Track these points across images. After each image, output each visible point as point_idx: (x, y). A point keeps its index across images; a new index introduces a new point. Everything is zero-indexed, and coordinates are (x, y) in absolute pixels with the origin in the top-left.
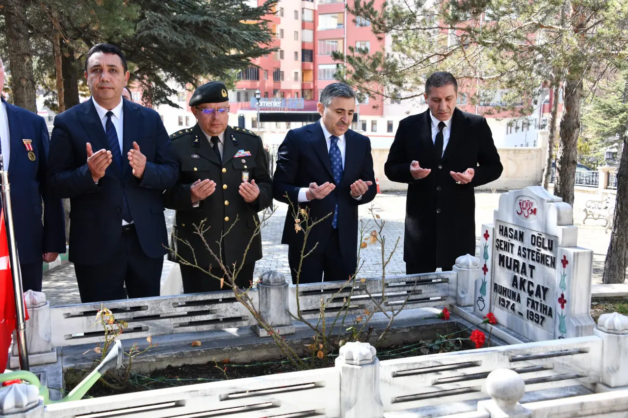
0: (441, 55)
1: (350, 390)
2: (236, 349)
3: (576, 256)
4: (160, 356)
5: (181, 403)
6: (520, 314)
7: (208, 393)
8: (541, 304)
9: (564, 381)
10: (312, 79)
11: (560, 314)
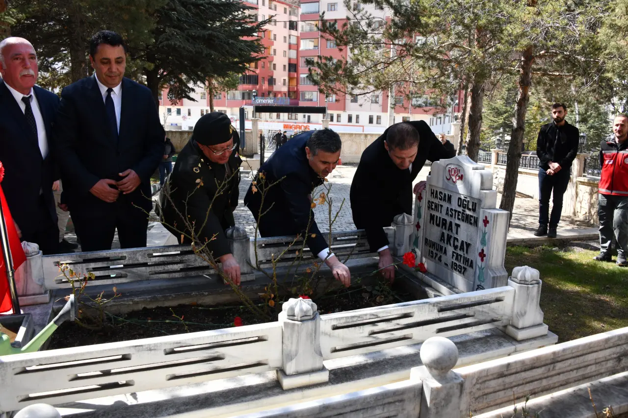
0: (385, 63)
1: (292, 343)
2: (203, 294)
3: (496, 216)
4: (136, 299)
5: (127, 357)
6: (446, 264)
7: (152, 348)
8: (464, 257)
9: (482, 325)
10: (296, 85)
11: (480, 266)
